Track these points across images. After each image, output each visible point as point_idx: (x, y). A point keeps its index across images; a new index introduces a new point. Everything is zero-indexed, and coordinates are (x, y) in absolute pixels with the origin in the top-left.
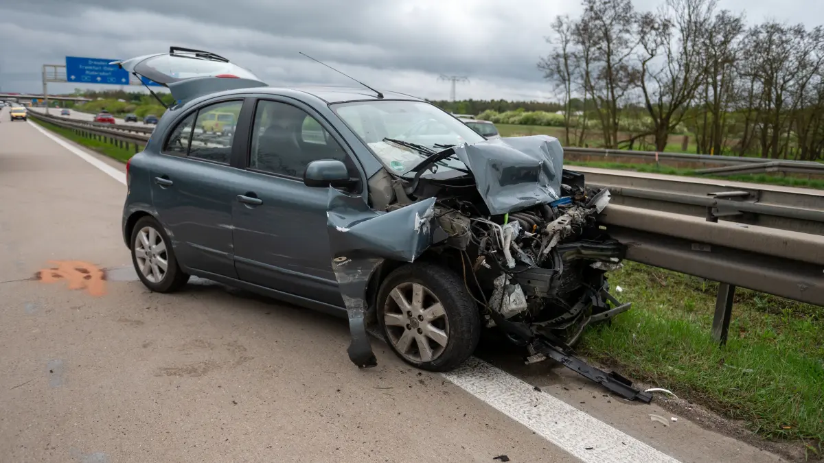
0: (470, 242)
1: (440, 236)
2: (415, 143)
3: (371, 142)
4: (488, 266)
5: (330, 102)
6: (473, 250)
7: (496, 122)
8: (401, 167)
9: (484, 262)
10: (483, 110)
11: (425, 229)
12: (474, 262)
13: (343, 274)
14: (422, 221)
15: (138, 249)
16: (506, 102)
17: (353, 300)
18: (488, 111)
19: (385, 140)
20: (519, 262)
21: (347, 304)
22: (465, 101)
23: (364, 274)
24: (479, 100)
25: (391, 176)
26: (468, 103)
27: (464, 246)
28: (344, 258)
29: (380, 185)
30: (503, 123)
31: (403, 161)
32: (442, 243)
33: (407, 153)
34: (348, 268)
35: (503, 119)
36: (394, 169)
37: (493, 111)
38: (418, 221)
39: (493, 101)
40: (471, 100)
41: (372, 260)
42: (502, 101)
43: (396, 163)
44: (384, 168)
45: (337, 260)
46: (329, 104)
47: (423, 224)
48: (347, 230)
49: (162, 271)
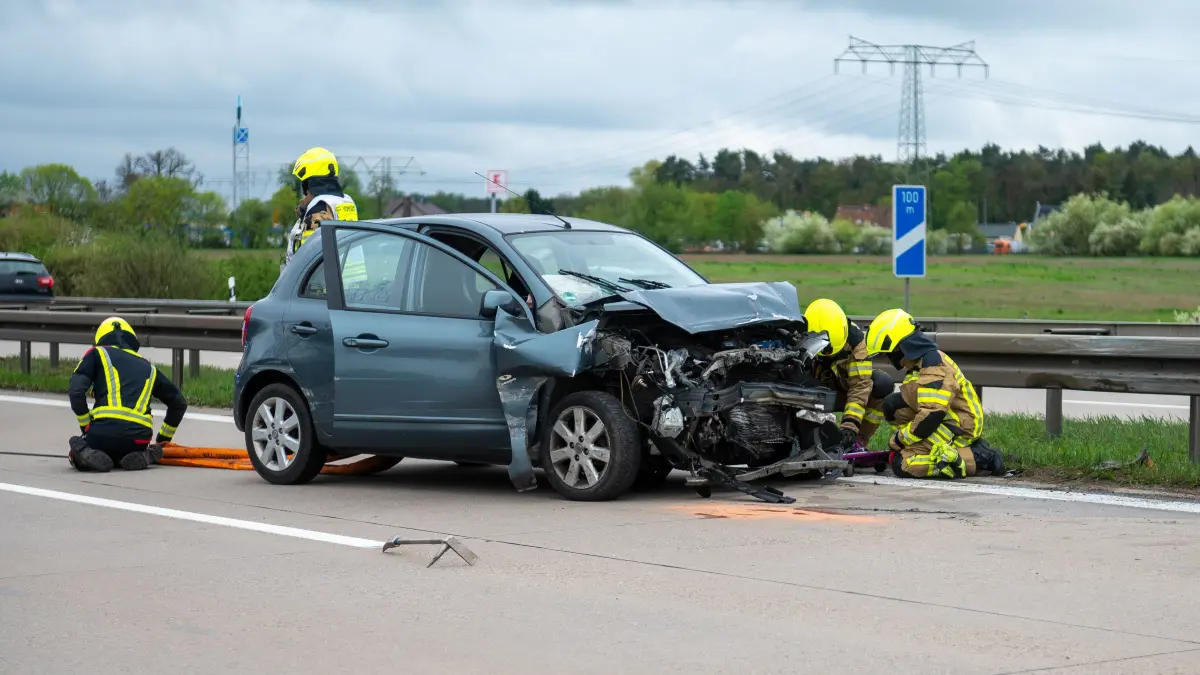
0: (630, 363)
1: (602, 358)
2: (594, 276)
3: (544, 273)
4: (645, 385)
5: (505, 232)
6: (632, 370)
7: (1125, 247)
8: (574, 298)
9: (640, 381)
10: (1057, 198)
11: (587, 350)
12: (631, 380)
13: (507, 393)
14: (585, 340)
15: (256, 429)
16: (1160, 154)
17: (516, 419)
18: (1080, 202)
19: (562, 272)
20: (679, 384)
21: (509, 423)
22: (965, 156)
23: (528, 393)
24: (1031, 148)
25: (561, 305)
26: (978, 166)
27: (623, 365)
28: (509, 377)
29: (550, 313)
30: (1154, 252)
31: (578, 293)
32: (603, 366)
33: (585, 285)
34: (511, 387)
35: (1157, 235)
36: (566, 299)
37: (1102, 200)
38: (580, 341)
39: (1094, 151)
40: (990, 152)
41: (536, 379)
42: (1137, 148)
43: (569, 294)
44: (555, 298)
45: (502, 378)
46: (504, 235)
47: (585, 343)
48: (514, 347)
49: (288, 452)
